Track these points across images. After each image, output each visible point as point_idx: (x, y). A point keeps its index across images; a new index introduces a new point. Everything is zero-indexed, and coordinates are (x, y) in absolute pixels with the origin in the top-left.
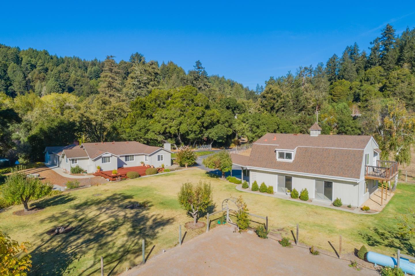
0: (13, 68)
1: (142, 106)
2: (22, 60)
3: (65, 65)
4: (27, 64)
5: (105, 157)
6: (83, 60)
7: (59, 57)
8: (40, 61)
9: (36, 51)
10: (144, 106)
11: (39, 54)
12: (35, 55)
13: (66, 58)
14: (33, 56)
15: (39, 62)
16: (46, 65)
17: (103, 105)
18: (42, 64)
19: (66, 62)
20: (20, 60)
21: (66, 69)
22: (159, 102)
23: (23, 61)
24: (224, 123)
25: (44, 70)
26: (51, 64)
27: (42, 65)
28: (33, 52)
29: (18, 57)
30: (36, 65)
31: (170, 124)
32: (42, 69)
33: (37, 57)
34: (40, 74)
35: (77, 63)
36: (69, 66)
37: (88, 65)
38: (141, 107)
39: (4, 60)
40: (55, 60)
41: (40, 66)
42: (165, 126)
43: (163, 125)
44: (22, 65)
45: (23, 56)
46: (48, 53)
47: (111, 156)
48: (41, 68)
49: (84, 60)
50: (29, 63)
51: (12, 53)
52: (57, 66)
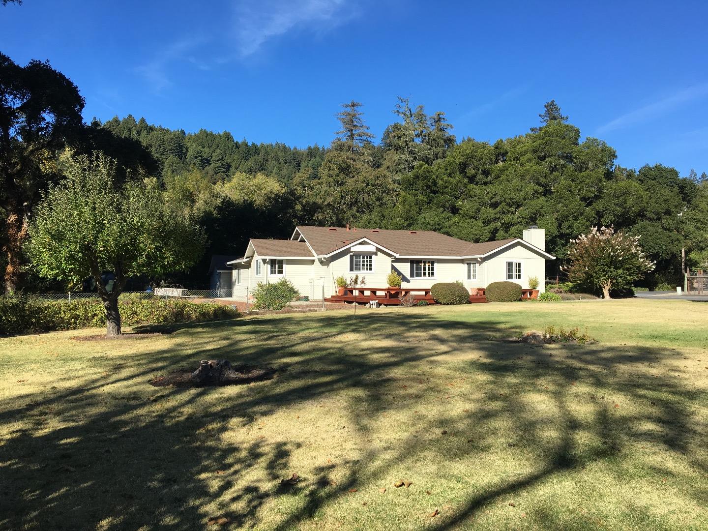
0: (172, 165)
1: (430, 183)
2: (187, 150)
3: (260, 158)
4: (196, 158)
5: (357, 255)
6: (292, 149)
7: (250, 144)
8: (218, 151)
9: (211, 134)
10: (435, 183)
11: (217, 140)
12: (210, 141)
13: (262, 145)
14: (206, 144)
15: (216, 154)
16: (228, 159)
17: (342, 176)
18: (220, 157)
19: (263, 151)
20: (185, 150)
21: (261, 166)
22: (473, 172)
23: (189, 153)
24: (659, 219)
25: (223, 168)
26: (236, 157)
27: (220, 159)
28: (206, 137)
29: (181, 147)
30: (210, 160)
31: (507, 218)
32: (220, 167)
33: (213, 146)
34: (216, 174)
35: (281, 154)
36: (268, 161)
37: (302, 159)
38: (428, 187)
39: (158, 153)
40: (243, 148)
41: (217, 161)
42: (492, 226)
43: (486, 223)
44: (188, 160)
45: (189, 144)
46: (232, 137)
47: (376, 254)
48: (218, 165)
49: (295, 148)
50: (199, 156)
51: (172, 139)
52: (246, 160)
